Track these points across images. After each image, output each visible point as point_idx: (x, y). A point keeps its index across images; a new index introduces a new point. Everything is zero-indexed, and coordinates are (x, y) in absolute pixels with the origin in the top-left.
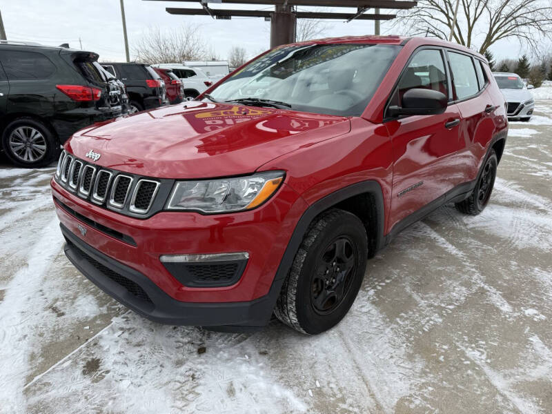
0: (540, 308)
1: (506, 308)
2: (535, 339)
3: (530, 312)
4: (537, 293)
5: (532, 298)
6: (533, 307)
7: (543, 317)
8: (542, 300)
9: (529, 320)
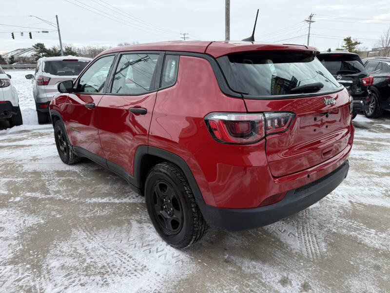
0: (16, 203)
1: (28, 194)
2: (6, 193)
3: (18, 199)
4: (24, 208)
5: (24, 205)
6: (19, 202)
7: (10, 201)
8: (19, 207)
9: (15, 196)
